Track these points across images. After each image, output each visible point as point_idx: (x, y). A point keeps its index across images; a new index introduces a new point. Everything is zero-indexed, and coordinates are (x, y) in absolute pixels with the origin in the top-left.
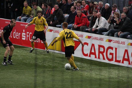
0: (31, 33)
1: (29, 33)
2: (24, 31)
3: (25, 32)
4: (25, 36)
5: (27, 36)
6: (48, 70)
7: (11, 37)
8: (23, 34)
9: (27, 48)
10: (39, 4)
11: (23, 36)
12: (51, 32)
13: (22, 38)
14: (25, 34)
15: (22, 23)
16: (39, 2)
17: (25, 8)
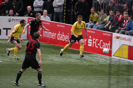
0: (97, 40)
1: (96, 40)
2: (90, 37)
3: (92, 39)
4: (91, 43)
5: (94, 42)
6: (115, 77)
7: (77, 43)
8: (90, 40)
9: (93, 55)
10: (106, 11)
11: (89, 42)
12: (118, 39)
13: (89, 44)
14: (91, 40)
15: (89, 30)
16: (106, 9)
17: (92, 15)
